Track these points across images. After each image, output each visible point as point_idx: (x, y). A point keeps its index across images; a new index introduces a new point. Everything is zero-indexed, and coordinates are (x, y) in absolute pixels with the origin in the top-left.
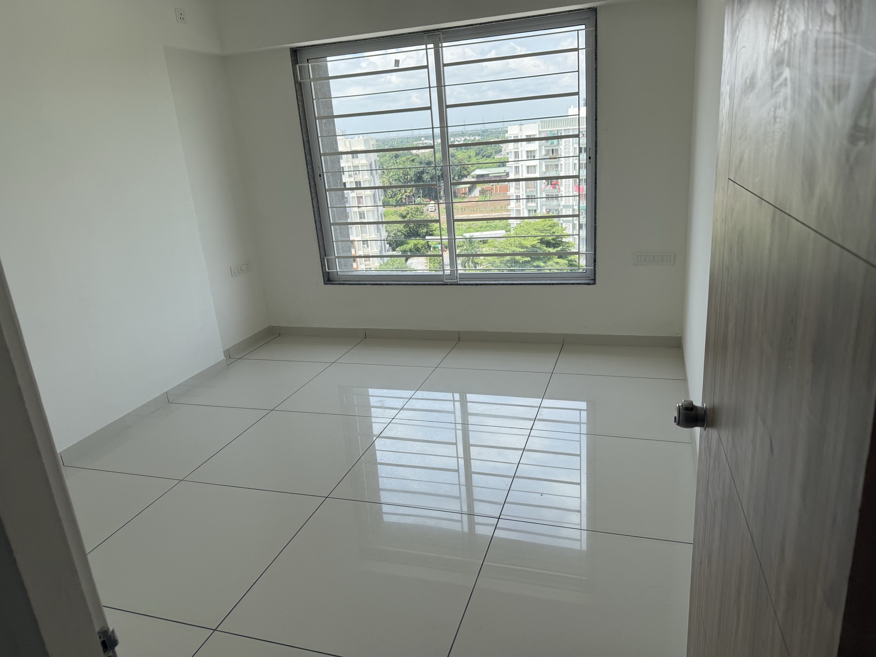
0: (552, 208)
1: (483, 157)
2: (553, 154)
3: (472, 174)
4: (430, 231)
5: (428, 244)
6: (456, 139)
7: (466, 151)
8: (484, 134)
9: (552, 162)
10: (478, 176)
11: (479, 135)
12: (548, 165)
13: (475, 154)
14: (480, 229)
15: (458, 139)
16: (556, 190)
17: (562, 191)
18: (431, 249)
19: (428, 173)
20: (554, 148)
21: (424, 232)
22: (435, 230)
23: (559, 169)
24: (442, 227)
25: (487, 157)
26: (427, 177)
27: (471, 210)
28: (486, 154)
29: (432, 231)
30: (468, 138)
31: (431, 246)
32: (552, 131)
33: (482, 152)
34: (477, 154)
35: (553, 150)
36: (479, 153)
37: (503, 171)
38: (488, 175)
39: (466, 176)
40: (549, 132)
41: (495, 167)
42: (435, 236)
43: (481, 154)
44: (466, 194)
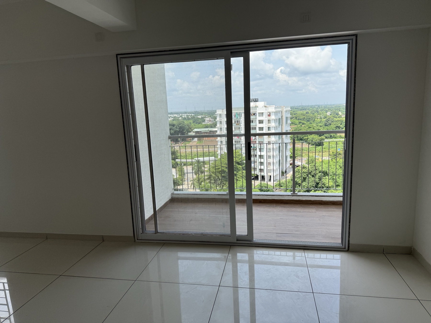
0: (238, 147)
1: (197, 123)
2: (238, 123)
3: (193, 131)
4: (176, 157)
5: (177, 163)
6: (182, 115)
7: (188, 120)
8: (196, 113)
9: (237, 126)
10: (197, 132)
11: (193, 113)
12: (235, 128)
13: (193, 122)
14: (200, 156)
15: (184, 115)
16: (239, 139)
17: (242, 139)
18: (179, 165)
19: (173, 130)
20: (238, 120)
21: (173, 157)
22: (178, 157)
23: (241, 129)
24: (182, 155)
25: (198, 123)
26: (172, 131)
27: (194, 148)
28: (198, 122)
29: (177, 157)
30: (188, 115)
31: (178, 164)
32: (237, 112)
33: (196, 121)
34: (194, 122)
35: (237, 121)
36: (195, 122)
37: (208, 130)
38: (201, 131)
39: (190, 132)
40: (235, 113)
41: (203, 128)
42: (179, 159)
43: (196, 122)
44: (191, 140)
